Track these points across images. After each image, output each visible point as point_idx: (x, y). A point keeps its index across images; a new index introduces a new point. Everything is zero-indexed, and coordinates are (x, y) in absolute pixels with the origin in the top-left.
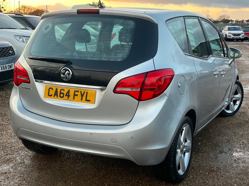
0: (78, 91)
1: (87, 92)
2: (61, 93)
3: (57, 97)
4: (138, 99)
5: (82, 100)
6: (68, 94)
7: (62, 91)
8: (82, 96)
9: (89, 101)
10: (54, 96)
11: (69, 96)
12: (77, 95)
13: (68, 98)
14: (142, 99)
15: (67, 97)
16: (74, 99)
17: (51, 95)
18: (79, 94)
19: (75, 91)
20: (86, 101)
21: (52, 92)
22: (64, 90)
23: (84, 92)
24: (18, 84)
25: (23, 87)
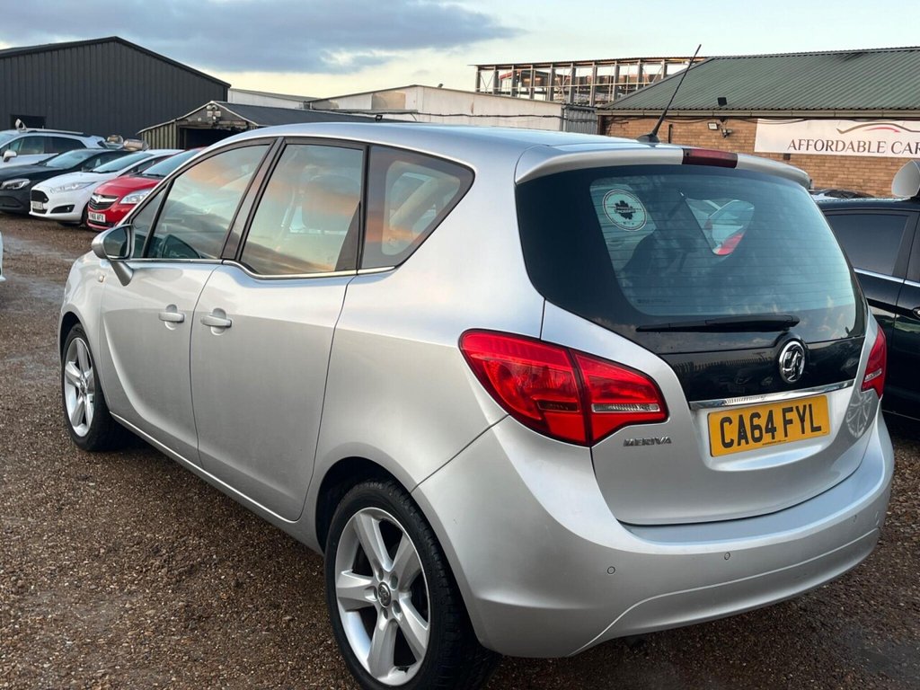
0: (791, 410)
1: (810, 407)
2: (754, 428)
3: (747, 442)
5: (803, 432)
6: (770, 426)
7: (756, 422)
8: (802, 420)
9: (819, 429)
10: (739, 444)
11: (771, 430)
12: (791, 422)
13: (773, 438)
15: (770, 434)
16: (786, 436)
17: (732, 441)
18: (793, 416)
19: (785, 411)
20: (812, 431)
21: (732, 432)
22: (757, 415)
23: (805, 407)
24: (595, 438)
25: (627, 444)
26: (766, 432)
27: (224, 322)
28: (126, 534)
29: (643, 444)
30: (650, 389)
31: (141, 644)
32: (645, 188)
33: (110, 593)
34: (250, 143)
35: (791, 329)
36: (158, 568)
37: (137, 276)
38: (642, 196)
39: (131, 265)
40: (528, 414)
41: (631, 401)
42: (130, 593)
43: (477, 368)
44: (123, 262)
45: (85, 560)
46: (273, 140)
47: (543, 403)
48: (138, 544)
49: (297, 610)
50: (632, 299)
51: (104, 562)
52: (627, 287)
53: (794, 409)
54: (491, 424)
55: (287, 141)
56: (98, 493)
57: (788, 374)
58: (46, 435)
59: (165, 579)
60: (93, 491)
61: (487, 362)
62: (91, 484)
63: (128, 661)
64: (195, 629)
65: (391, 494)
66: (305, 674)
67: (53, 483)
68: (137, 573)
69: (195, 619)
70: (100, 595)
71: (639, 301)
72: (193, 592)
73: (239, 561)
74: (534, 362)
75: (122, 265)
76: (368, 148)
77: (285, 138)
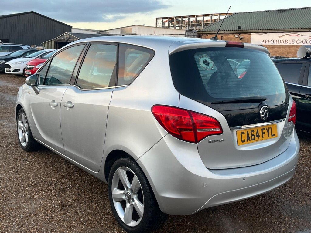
0: (264, 129)
2: (252, 135)
3: (250, 140)
5: (269, 137)
7: (253, 133)
8: (268, 132)
9: (274, 135)
10: (247, 141)
11: (258, 136)
12: (264, 133)
13: (259, 139)
16: (263, 138)
17: (245, 140)
18: (265, 131)
19: (262, 129)
20: (272, 136)
21: (245, 137)
22: (253, 131)
23: (269, 128)
24: (198, 140)
25: (209, 142)
26: (256, 137)
27: (71, 105)
28: (40, 179)
29: (215, 142)
30: (216, 123)
31: (46, 216)
32: (213, 55)
33: (35, 199)
34: (78, 44)
35: (264, 102)
36: (52, 190)
37: (41, 91)
38: (212, 58)
39: (39, 88)
40: (175, 133)
41: (210, 127)
42: (42, 198)
43: (157, 118)
44: (36, 86)
45: (26, 188)
46: (86, 43)
47: (181, 129)
48: (44, 182)
49: (100, 202)
50: (210, 93)
51: (33, 188)
52: (208, 89)
53: (266, 129)
54: (163, 137)
55: (91, 43)
56: (31, 165)
57: (263, 117)
58: (12, 147)
59: (54, 193)
60: (29, 165)
61: (161, 116)
62: (28, 162)
63: (42, 221)
64: (65, 210)
65: (130, 162)
66: (102, 224)
67: (15, 162)
68: (44, 192)
69: (65, 206)
70: (32, 200)
71: (212, 94)
72: (64, 197)
73: (79, 187)
74: (177, 115)
75: (36, 88)
76: (118, 44)
77: (90, 42)
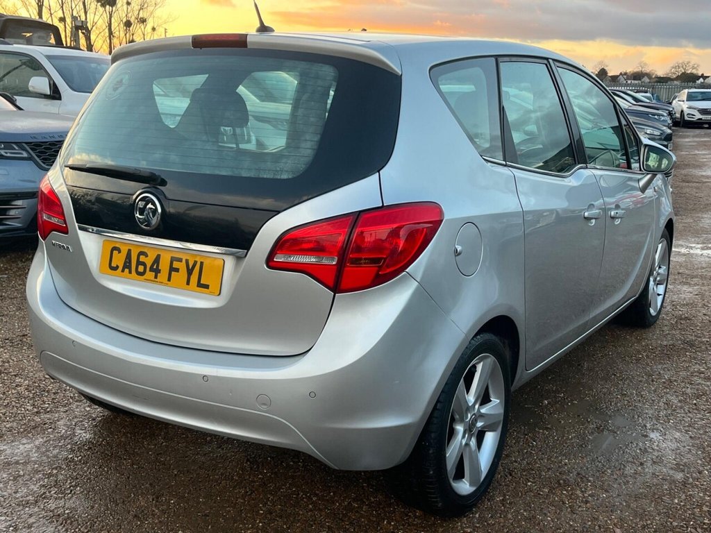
0: (180, 260)
1: (202, 263)
2: (139, 263)
3: (130, 272)
4: (332, 286)
5: (188, 283)
6: (155, 267)
7: (142, 258)
8: (190, 272)
9: (206, 287)
10: (123, 271)
12: (177, 270)
13: (156, 277)
14: (343, 286)
15: (154, 273)
16: (169, 279)
17: (117, 268)
18: (181, 266)
19: (173, 260)
20: (198, 286)
21: (119, 260)
22: (147, 256)
23: (195, 263)
26: (150, 271)
53: (184, 261)
